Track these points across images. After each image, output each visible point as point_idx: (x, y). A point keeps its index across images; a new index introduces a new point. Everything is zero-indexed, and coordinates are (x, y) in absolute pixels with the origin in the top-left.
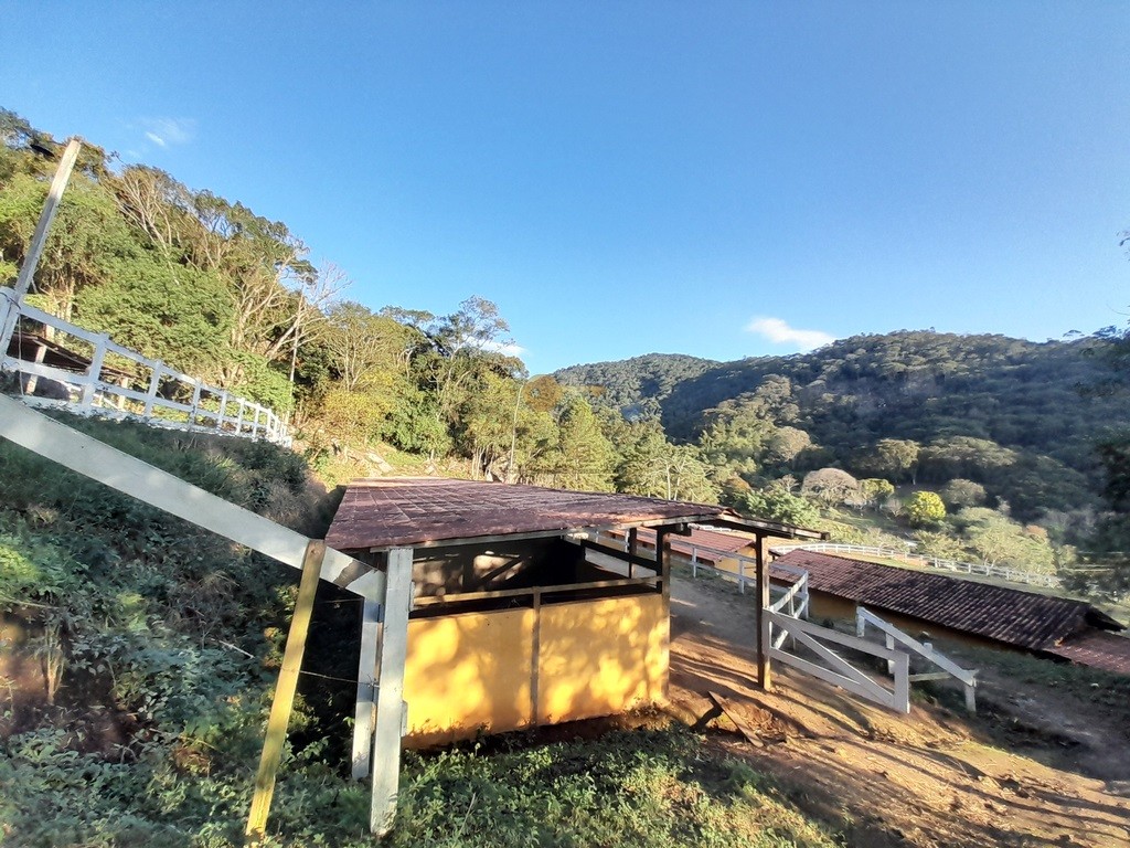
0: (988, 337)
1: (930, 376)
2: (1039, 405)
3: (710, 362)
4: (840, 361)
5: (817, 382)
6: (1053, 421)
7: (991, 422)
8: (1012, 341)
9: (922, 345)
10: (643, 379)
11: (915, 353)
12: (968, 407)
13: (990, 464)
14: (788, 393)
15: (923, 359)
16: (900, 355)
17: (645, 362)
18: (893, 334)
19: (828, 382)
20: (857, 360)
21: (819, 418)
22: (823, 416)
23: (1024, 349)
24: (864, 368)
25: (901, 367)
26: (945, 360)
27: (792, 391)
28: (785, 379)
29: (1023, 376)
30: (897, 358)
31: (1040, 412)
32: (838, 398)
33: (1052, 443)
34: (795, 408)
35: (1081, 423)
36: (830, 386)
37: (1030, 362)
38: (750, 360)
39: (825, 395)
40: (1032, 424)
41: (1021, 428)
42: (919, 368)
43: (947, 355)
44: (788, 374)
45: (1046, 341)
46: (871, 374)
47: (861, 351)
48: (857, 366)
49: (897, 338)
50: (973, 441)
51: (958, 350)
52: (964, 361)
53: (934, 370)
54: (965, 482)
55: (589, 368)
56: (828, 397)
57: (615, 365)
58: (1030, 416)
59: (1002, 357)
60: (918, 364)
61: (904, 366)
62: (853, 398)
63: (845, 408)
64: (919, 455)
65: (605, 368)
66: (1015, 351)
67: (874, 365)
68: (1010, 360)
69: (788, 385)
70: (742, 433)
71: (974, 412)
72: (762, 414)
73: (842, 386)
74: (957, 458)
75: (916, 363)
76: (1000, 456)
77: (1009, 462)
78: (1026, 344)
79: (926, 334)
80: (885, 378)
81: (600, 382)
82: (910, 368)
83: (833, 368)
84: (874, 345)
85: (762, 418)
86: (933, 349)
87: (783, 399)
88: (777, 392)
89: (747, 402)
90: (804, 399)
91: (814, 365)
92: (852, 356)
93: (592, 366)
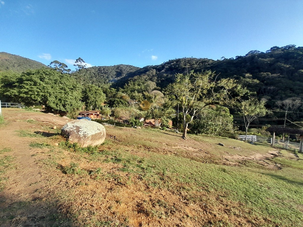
0: (205, 59)
1: (190, 69)
3: (138, 68)
4: (169, 65)
5: (163, 71)
8: (210, 60)
9: (189, 61)
10: (117, 72)
11: (187, 63)
14: (155, 74)
15: (189, 64)
16: (184, 63)
17: (118, 67)
19: (166, 71)
20: (173, 65)
22: (163, 80)
23: (212, 62)
24: (175, 67)
26: (194, 65)
27: (156, 73)
28: (155, 70)
30: (183, 64)
32: (167, 75)
34: (156, 78)
36: (166, 72)
37: (213, 64)
38: (148, 66)
39: (164, 74)
42: (188, 67)
43: (195, 63)
45: (217, 60)
46: (176, 69)
47: (175, 62)
48: (173, 66)
49: (184, 59)
51: (197, 62)
52: (198, 65)
55: (99, 67)
56: (165, 75)
57: (108, 67)
59: (207, 64)
61: (184, 66)
62: (171, 75)
63: (169, 78)
65: (104, 68)
67: (177, 66)
68: (209, 64)
69: (155, 72)
70: (139, 85)
72: (147, 80)
73: (169, 72)
75: (187, 65)
79: (191, 58)
81: (103, 72)
82: (186, 67)
83: (167, 67)
84: (178, 61)
86: (192, 62)
87: (153, 76)
88: (152, 73)
89: (142, 76)
90: (159, 76)
91: (163, 66)
92: (172, 64)
93: (100, 67)
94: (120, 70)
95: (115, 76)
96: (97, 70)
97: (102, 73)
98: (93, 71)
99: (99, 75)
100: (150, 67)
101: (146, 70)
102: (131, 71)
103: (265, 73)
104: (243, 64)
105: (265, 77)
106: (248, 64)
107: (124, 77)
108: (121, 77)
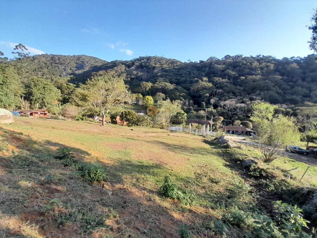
0: (174, 60)
1: (160, 68)
2: (181, 75)
3: (105, 61)
4: (140, 62)
5: (133, 68)
6: (183, 79)
7: (170, 79)
8: (178, 61)
9: (159, 60)
10: (77, 63)
11: (158, 62)
12: (166, 76)
13: (168, 89)
14: (124, 70)
15: (159, 63)
16: (154, 62)
17: (79, 58)
18: (154, 56)
19: (136, 68)
20: (144, 63)
21: (132, 79)
22: (133, 78)
23: (180, 64)
25: (154, 65)
28: (124, 66)
29: (179, 69)
30: (153, 63)
31: (181, 77)
32: (137, 73)
33: (182, 84)
34: (125, 75)
35: (188, 79)
37: (181, 66)
38: (116, 61)
39: (134, 72)
40: (179, 80)
41: (176, 80)
42: (158, 66)
43: (165, 63)
44: (125, 64)
46: (147, 67)
47: (145, 60)
48: (144, 64)
49: (154, 58)
50: (165, 83)
51: (167, 62)
52: (168, 65)
53: (161, 67)
54: (161, 94)
56: (135, 72)
57: (65, 56)
58: (179, 78)
59: (176, 65)
60: (158, 65)
62: (142, 74)
63: (140, 76)
64: (151, 87)
65: (59, 57)
66: (179, 64)
67: (148, 64)
68: (177, 66)
69: (124, 68)
71: (168, 76)
72: (114, 76)
73: (139, 70)
74: (160, 87)
75: (158, 64)
76: (171, 86)
77: (172, 88)
78: (181, 62)
79: (161, 57)
80: (150, 68)
82: (156, 66)
83: (138, 64)
84: (149, 59)
85: (115, 77)
86: (162, 61)
87: (122, 72)
88: (120, 69)
89: (109, 71)
90: (129, 73)
91: (133, 63)
92: (142, 61)
93: (53, 55)
94: (82, 62)
95: (75, 69)
96: (49, 59)
97: (56, 63)
98: (44, 60)
99: (52, 65)
100: (119, 62)
101: (114, 65)
102: (97, 64)
103: (217, 78)
104: (204, 68)
105: (217, 81)
106: (207, 69)
107: (88, 71)
108: (83, 71)
